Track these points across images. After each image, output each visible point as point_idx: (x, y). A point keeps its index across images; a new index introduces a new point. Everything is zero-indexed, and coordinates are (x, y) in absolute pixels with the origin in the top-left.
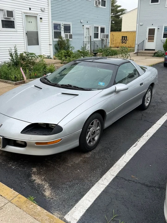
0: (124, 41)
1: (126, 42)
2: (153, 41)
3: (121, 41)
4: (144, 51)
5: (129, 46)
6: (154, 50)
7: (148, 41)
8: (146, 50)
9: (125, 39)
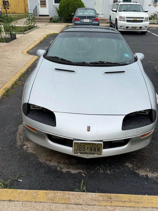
0: (6, 6)
1: (8, 7)
2: (46, 7)
3: (3, 6)
4: (39, 17)
5: (13, 12)
6: (48, 16)
7: (41, 7)
8: (40, 16)
9: (7, 4)
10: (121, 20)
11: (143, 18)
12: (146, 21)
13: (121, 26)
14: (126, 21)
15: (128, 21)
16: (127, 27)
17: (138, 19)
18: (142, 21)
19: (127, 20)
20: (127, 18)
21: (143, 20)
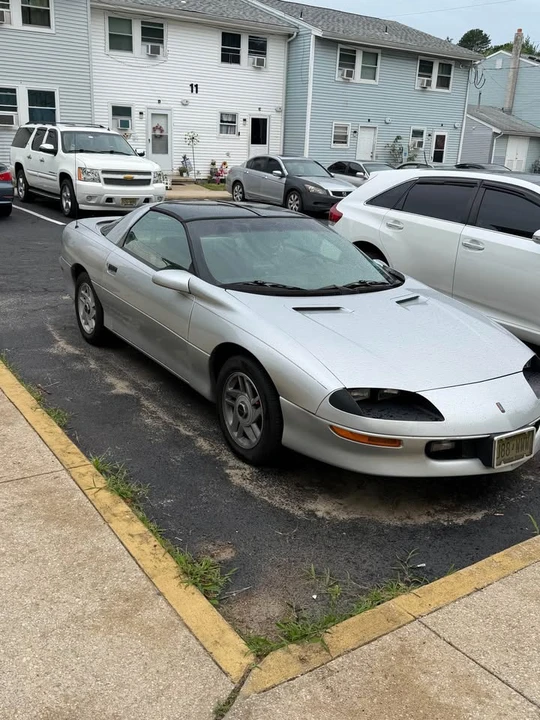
10: (85, 180)
11: (149, 173)
12: (157, 182)
13: (90, 197)
14: (102, 180)
15: (108, 181)
16: (109, 200)
17: (136, 177)
18: (147, 182)
19: (105, 179)
20: (104, 172)
21: (150, 180)
